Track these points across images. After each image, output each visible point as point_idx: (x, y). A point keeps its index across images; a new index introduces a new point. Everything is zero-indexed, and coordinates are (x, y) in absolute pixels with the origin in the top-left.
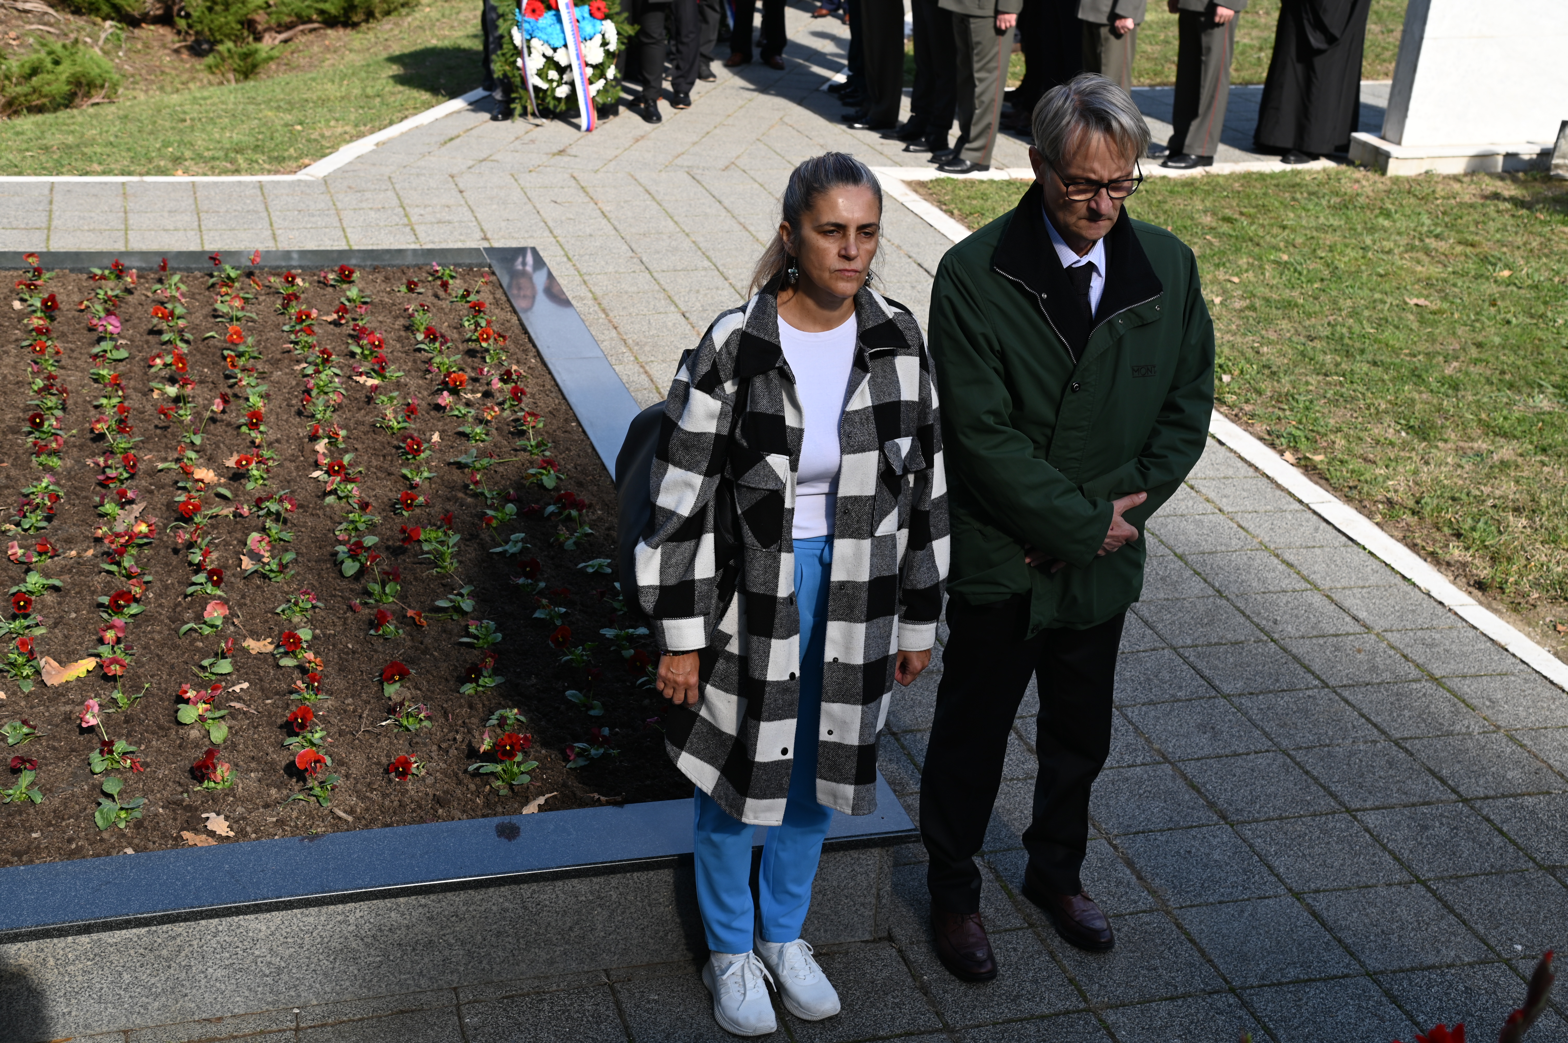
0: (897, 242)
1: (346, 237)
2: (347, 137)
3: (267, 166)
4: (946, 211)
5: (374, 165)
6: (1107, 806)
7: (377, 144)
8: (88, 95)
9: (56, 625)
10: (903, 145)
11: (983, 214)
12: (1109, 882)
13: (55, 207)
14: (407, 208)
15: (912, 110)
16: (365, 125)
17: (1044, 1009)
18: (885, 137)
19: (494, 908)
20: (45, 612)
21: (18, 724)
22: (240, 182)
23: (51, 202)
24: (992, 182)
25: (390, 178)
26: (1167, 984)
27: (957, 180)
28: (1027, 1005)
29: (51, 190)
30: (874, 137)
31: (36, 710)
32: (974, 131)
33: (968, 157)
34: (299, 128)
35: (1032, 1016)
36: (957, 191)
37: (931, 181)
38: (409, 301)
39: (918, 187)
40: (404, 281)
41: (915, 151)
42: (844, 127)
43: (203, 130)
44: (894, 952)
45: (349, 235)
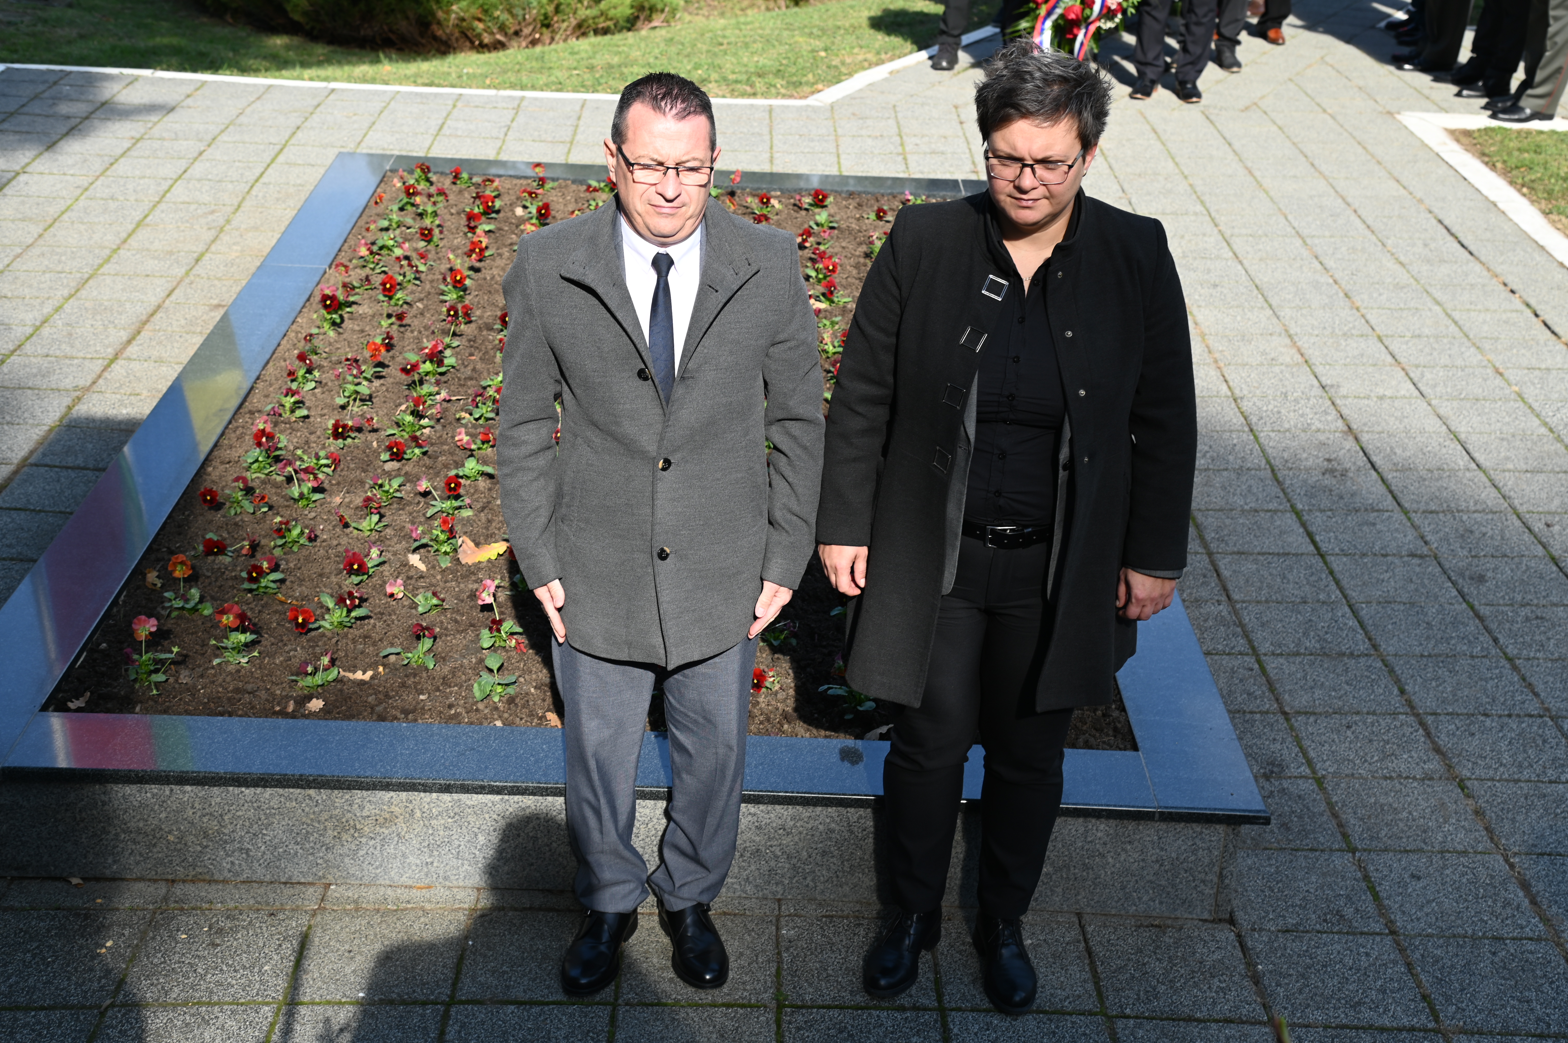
0: (1419, 195)
1: (839, 163)
2: (866, 64)
3: (783, 91)
4: (1486, 164)
5: (883, 92)
6: (1513, 820)
7: (891, 73)
8: (649, 19)
9: (483, 509)
10: (1455, 89)
11: (1531, 169)
12: (1494, 902)
13: (581, 123)
14: (905, 138)
15: (1473, 51)
16: (886, 53)
17: (1386, 1021)
18: (1436, 79)
19: (821, 827)
20: (476, 496)
21: (430, 594)
22: (752, 105)
23: (579, 118)
24: (1553, 132)
25: (894, 106)
26: (1539, 1020)
27: (1510, 130)
28: (1367, 1015)
29: (583, 106)
30: (1424, 79)
31: (448, 585)
32: (1539, 76)
33: (1528, 105)
34: (823, 54)
35: (1371, 1027)
36: (1506, 142)
37: (1479, 130)
38: (875, 228)
39: (1463, 137)
40: (876, 208)
41: (1469, 96)
42: (1392, 68)
43: (735, 54)
44: (1232, 936)
45: (842, 161)
